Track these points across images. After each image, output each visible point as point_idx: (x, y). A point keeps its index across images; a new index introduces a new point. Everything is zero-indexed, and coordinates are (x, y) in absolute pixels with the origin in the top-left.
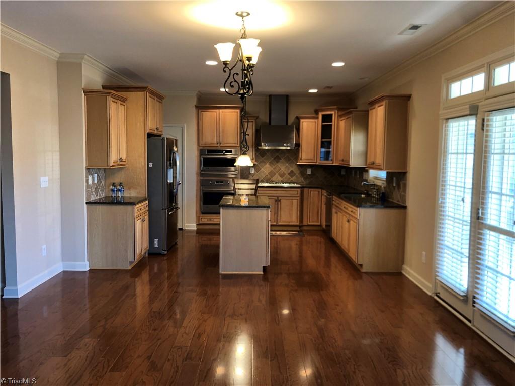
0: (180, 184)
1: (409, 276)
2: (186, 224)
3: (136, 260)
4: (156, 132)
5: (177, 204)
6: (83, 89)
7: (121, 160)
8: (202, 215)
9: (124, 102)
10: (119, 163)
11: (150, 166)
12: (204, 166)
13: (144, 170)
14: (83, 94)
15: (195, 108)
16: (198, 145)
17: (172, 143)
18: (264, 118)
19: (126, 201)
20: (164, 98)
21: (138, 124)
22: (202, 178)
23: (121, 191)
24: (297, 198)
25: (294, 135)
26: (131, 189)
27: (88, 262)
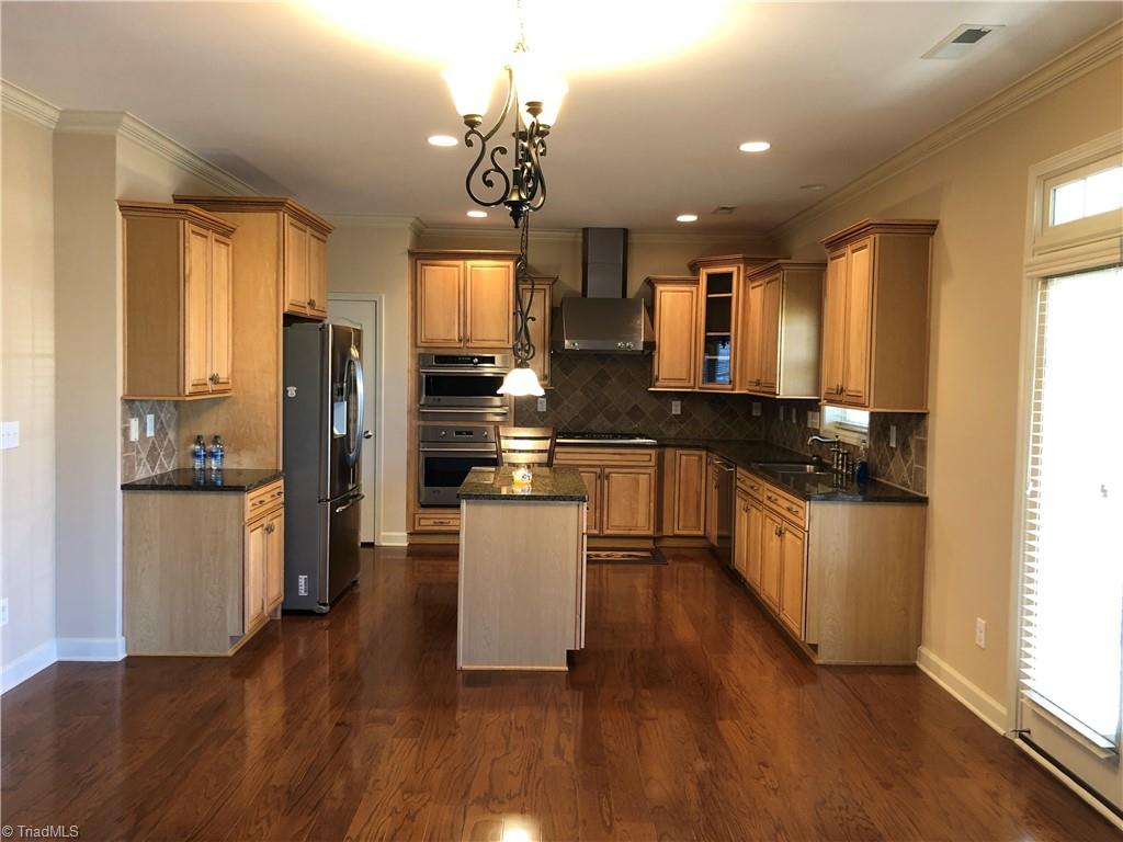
0: (369, 437)
2: (382, 534)
3: (247, 631)
4: (309, 312)
5: (358, 487)
6: (118, 201)
7: (214, 379)
8: (420, 511)
9: (228, 236)
10: (211, 386)
11: (290, 395)
12: (426, 395)
13: (274, 405)
14: (119, 214)
15: (407, 257)
16: (415, 345)
17: (347, 339)
18: (571, 281)
19: (230, 482)
20: (329, 231)
21: (261, 292)
22: (422, 423)
23: (215, 457)
24: (648, 471)
25: (642, 321)
26: (241, 452)
27: (124, 639)
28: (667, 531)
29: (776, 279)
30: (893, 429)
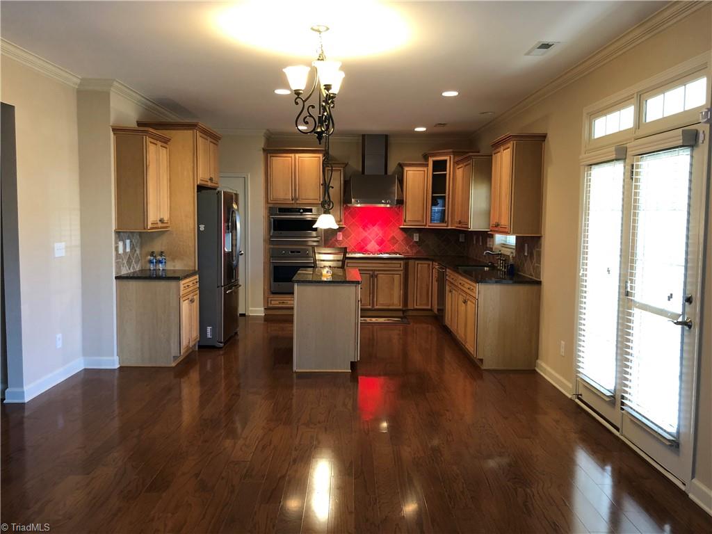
0: (242, 254)
1: (545, 374)
2: (250, 309)
3: (182, 354)
4: (209, 184)
5: (237, 280)
6: (111, 126)
7: (161, 221)
8: (272, 296)
9: (166, 143)
10: (160, 225)
11: (201, 229)
12: (274, 230)
13: (193, 234)
14: (112, 133)
15: (262, 152)
16: (267, 202)
17: (231, 199)
18: (355, 165)
19: (169, 275)
20: (219, 139)
21: (185, 173)
22: (271, 246)
23: (162, 263)
24: (399, 273)
25: (396, 188)
26: (176, 261)
27: (118, 358)
28: (410, 307)
29: (469, 164)
30: (526, 245)
